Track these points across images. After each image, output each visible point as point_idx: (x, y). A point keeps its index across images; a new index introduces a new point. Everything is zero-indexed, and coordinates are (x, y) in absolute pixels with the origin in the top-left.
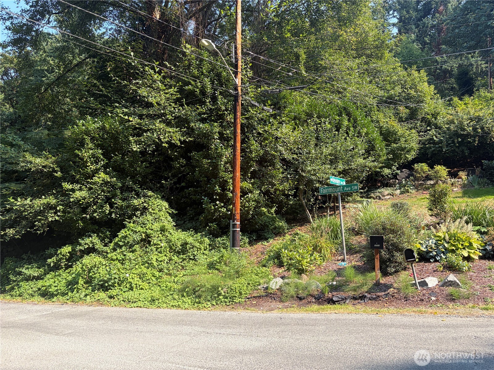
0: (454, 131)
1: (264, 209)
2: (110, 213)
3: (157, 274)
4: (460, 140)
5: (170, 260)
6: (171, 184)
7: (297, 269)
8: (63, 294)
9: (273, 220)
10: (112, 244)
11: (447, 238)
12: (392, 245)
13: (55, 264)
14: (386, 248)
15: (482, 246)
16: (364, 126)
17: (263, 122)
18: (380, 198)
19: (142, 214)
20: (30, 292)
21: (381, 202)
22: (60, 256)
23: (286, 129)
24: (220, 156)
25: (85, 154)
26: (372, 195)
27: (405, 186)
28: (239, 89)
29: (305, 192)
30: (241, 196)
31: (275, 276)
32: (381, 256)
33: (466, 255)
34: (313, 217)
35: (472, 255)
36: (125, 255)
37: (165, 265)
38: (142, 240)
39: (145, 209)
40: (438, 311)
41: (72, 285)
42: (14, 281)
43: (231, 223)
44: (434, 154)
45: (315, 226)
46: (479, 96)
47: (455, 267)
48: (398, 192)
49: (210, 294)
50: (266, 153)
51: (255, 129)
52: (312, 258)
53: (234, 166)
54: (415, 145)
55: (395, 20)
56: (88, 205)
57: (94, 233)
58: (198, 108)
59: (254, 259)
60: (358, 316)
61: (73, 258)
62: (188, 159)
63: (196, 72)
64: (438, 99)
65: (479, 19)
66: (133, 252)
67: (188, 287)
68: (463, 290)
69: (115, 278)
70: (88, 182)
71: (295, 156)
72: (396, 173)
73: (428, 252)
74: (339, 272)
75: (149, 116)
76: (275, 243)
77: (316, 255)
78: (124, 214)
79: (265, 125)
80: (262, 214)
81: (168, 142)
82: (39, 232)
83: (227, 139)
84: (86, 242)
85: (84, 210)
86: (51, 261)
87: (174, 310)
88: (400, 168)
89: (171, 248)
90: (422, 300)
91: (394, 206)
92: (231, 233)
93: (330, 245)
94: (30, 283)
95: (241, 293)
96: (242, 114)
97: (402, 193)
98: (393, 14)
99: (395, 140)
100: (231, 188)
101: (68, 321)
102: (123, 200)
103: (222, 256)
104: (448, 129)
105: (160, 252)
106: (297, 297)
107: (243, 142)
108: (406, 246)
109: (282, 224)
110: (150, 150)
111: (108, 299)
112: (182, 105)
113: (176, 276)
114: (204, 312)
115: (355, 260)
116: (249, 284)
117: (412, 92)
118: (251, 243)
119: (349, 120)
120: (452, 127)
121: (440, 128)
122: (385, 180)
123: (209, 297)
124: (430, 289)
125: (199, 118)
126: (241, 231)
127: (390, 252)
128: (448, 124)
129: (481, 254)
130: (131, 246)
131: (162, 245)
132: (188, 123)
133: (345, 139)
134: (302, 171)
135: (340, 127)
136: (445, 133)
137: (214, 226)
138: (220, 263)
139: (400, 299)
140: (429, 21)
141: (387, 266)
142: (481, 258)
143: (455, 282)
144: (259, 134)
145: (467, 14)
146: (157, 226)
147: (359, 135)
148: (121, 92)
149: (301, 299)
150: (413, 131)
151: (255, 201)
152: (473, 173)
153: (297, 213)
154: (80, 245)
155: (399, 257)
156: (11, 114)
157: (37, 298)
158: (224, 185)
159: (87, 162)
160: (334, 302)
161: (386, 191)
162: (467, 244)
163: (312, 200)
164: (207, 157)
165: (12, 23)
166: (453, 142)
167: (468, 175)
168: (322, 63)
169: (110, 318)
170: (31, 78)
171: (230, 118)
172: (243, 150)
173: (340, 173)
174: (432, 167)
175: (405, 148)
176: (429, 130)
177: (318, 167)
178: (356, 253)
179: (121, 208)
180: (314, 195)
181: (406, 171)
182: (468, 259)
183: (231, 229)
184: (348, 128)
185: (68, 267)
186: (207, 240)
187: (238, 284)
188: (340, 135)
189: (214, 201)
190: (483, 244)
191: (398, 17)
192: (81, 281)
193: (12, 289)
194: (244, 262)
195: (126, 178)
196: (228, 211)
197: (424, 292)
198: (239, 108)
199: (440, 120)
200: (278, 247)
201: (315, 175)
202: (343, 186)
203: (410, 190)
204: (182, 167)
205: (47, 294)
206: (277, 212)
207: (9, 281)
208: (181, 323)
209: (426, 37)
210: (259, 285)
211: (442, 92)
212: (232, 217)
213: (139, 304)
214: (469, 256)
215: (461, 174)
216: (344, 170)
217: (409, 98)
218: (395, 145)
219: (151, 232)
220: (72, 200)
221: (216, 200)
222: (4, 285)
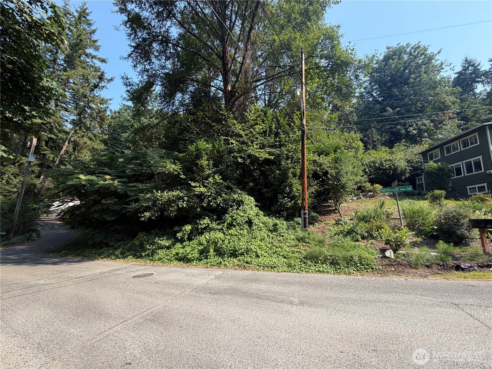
0: (378, 167)
4: (382, 171)
8: (200, 260)
10: (225, 224)
13: (181, 237)
20: (167, 257)
22: (185, 232)
25: (204, 163)
36: (238, 232)
38: (247, 222)
41: (205, 253)
42: (149, 249)
43: (303, 212)
48: (356, 198)
56: (205, 197)
66: (242, 230)
69: (241, 249)
70: (203, 182)
82: (171, 215)
84: (203, 222)
85: (202, 201)
86: (179, 235)
89: (267, 228)
92: (303, 218)
94: (165, 251)
104: (374, 165)
120: (376, 165)
137: (285, 214)
149: (428, 266)
154: (199, 224)
157: (176, 262)
158: (291, 187)
159: (205, 168)
160: (463, 269)
165: (131, 89)
166: (378, 172)
174: (373, 185)
179: (226, 200)
183: (303, 216)
185: (191, 240)
186: (285, 223)
192: (212, 250)
193: (149, 255)
203: (362, 198)
205: (184, 260)
207: (144, 250)
212: (302, 208)
220: (195, 193)
222: (140, 252)
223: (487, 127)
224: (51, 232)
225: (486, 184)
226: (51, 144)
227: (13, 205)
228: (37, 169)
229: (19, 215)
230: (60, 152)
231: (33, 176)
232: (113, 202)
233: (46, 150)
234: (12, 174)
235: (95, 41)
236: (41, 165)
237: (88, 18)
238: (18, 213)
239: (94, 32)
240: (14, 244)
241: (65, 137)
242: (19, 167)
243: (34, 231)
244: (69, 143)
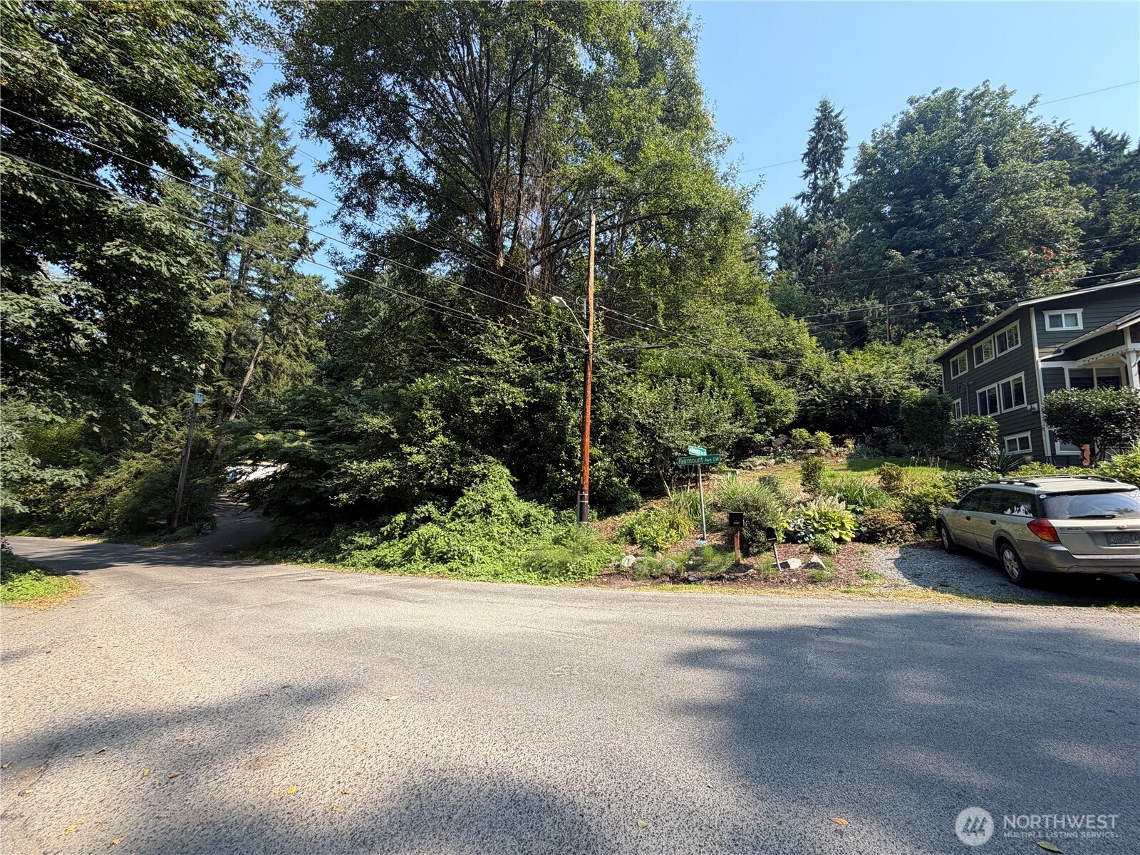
0: (840, 392)
1: (616, 480)
2: (448, 480)
3: (499, 547)
4: (846, 402)
5: (512, 532)
6: (512, 448)
7: (651, 546)
8: (400, 565)
9: (626, 491)
10: (450, 513)
11: (817, 516)
12: (755, 523)
13: (389, 532)
14: (749, 526)
15: (855, 527)
16: (731, 386)
17: (615, 380)
18: (751, 469)
19: (481, 481)
20: (364, 561)
21: (751, 473)
22: (394, 525)
23: (641, 388)
24: (568, 419)
25: (424, 415)
26: (742, 464)
27: (780, 455)
28: (591, 346)
29: (662, 461)
30: (590, 464)
31: (627, 554)
32: (742, 536)
33: (837, 536)
34: (671, 490)
35: (843, 536)
36: (464, 526)
37: (507, 538)
38: (482, 510)
39: (485, 475)
40: (797, 592)
41: (408, 556)
42: (345, 550)
43: (579, 494)
44: (816, 419)
45: (673, 500)
46: (872, 350)
47: (823, 548)
48: (773, 461)
49: (558, 570)
50: (619, 415)
51: (606, 388)
52: (668, 535)
53: (582, 431)
54: (793, 407)
55: (775, 253)
56: (426, 470)
57: (430, 500)
58: (544, 366)
59: (604, 535)
60: (713, 596)
61: (408, 527)
62: (532, 421)
63: (542, 326)
64: (821, 352)
65: (873, 257)
66: (473, 522)
67: (533, 562)
68: (827, 573)
69: (455, 550)
70: (425, 445)
71: (651, 420)
72: (771, 440)
73: (796, 532)
74: (697, 552)
75: (490, 374)
76: (627, 518)
77: (673, 532)
78: (462, 481)
79: (618, 384)
80: (612, 485)
81: (513, 404)
82: (374, 498)
83: (576, 400)
84: (422, 510)
85: (421, 476)
86: (385, 530)
87: (520, 585)
88: (775, 434)
89: (513, 520)
90: (782, 582)
91: (762, 480)
92: (578, 506)
93: (689, 522)
94: (363, 552)
95: (590, 570)
96: (594, 373)
97: (777, 463)
98: (772, 245)
99: (770, 400)
100: (579, 455)
101: (417, 591)
102: (462, 465)
103: (569, 531)
104: (833, 389)
105: (502, 524)
106: (651, 576)
107: (593, 402)
108: (769, 524)
109: (636, 496)
110: (492, 412)
111: (447, 571)
112: (527, 363)
113: (519, 550)
114: (553, 588)
115: (716, 539)
116: (599, 561)
117: (790, 345)
118: (600, 518)
119: (713, 380)
120: (837, 388)
121: (824, 387)
122: (757, 446)
123: (556, 573)
124: (792, 571)
125: (545, 376)
126: (589, 503)
127: (753, 531)
128: (833, 382)
129: (854, 536)
130: (471, 516)
131: (503, 516)
132: (533, 382)
133: (709, 401)
134: (660, 437)
135: (703, 388)
136: (828, 392)
137: (559, 496)
138: (566, 538)
139: (760, 581)
140: (813, 256)
141: (749, 546)
142: (854, 540)
143: (819, 564)
144: (611, 393)
145: (859, 252)
146: (497, 495)
147: (725, 396)
148: (459, 346)
149: (654, 578)
150: (791, 390)
151: (606, 470)
152: (863, 440)
153: (653, 485)
154: (416, 513)
155: (761, 536)
156: (329, 362)
157: (372, 569)
158: (571, 451)
159: (425, 423)
160: (690, 582)
161: (758, 460)
162: (839, 525)
163: (670, 470)
164: (553, 419)
165: (344, 268)
166: (839, 404)
167: (855, 444)
168: (684, 311)
169: (457, 589)
170: (352, 322)
171: (579, 377)
172: (593, 412)
173: (702, 440)
174: (812, 432)
175: (781, 411)
176: (811, 389)
177: (677, 434)
178: (718, 531)
179: (459, 474)
180: (673, 465)
181: (783, 437)
182: (840, 541)
183: (579, 501)
184: (712, 388)
185: (402, 537)
186: (551, 513)
187: (589, 560)
188: (703, 397)
189: (560, 469)
190: (857, 525)
191: (778, 249)
192: (418, 552)
193: (344, 558)
194: (593, 538)
195: (465, 441)
196: (574, 480)
197: (786, 573)
198: (590, 368)
199: (824, 378)
200: (631, 522)
201: (673, 442)
202: (704, 457)
203: (787, 460)
204: (525, 429)
205: (382, 565)
206: (630, 483)
207: (339, 551)
208: (531, 596)
209: (810, 275)
210: (610, 562)
211: (827, 344)
212: (579, 487)
213: (483, 578)
214: (840, 537)
215: (847, 441)
216: (707, 437)
217: (786, 352)
218: (769, 407)
219: (492, 501)
220: (409, 463)
221: (562, 468)
222: (334, 554)
223: (1032, 309)
224: (233, 521)
225: (1030, 432)
226: (229, 367)
227: (176, 476)
228: (208, 413)
229: (184, 492)
230: (242, 382)
231: (203, 425)
232: (305, 475)
233: (222, 380)
234: (173, 424)
235: (295, 169)
236: (214, 406)
237: (282, 127)
238: (182, 490)
239: (291, 153)
240: (178, 540)
241: (249, 355)
242: (182, 411)
243: (207, 519)
244: (255, 367)
